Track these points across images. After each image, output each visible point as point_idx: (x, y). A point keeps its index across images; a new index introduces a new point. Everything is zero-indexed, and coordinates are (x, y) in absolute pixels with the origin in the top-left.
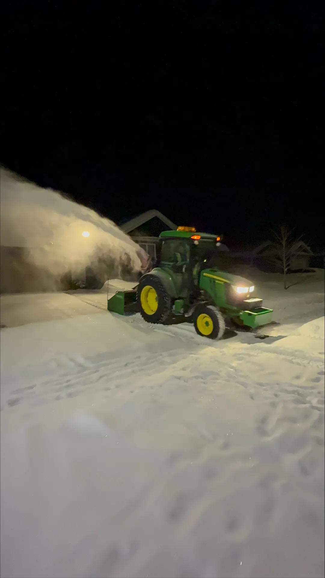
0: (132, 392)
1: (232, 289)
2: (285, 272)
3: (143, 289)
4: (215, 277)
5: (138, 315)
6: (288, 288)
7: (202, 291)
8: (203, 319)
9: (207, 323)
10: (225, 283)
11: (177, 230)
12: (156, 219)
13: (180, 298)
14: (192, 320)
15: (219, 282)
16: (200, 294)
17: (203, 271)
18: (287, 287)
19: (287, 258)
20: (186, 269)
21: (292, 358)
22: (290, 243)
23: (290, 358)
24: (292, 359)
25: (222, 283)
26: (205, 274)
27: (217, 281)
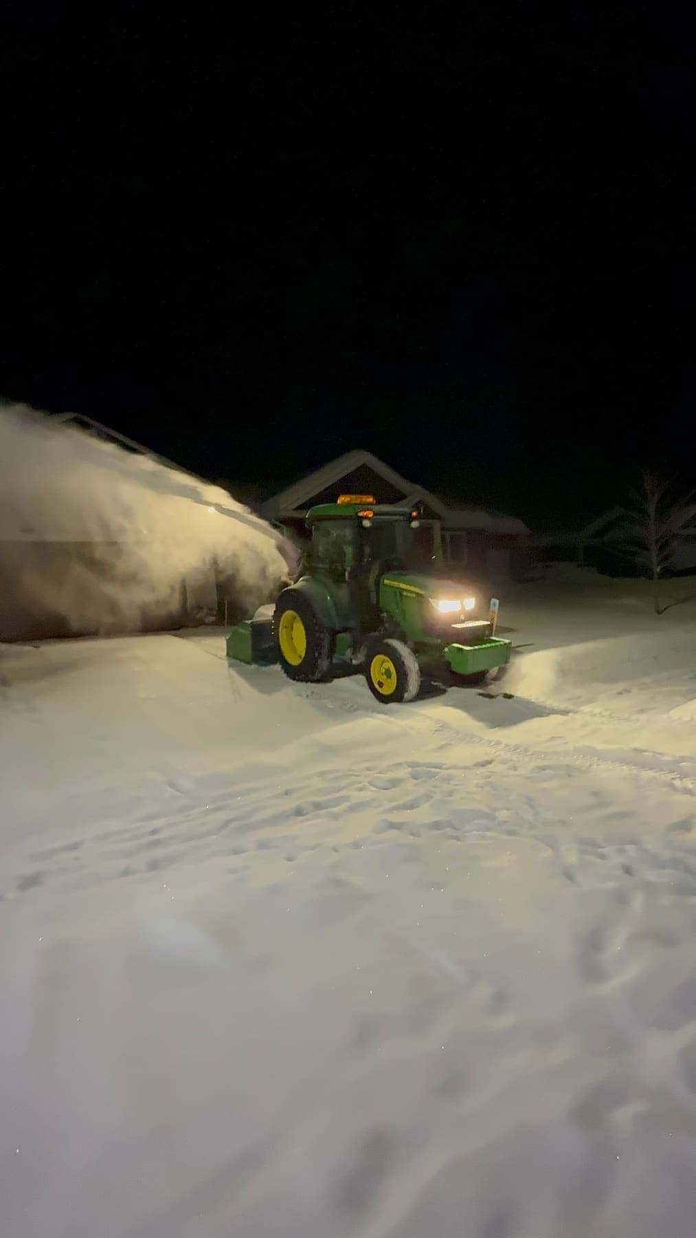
0: (290, 859)
1: (432, 606)
2: (656, 576)
3: (284, 615)
4: (402, 586)
5: (278, 667)
6: (665, 609)
7: (385, 615)
8: (381, 666)
9: (388, 673)
10: (418, 594)
11: (338, 502)
12: (364, 468)
13: (345, 630)
14: (364, 669)
15: (409, 594)
16: (381, 621)
17: (384, 576)
18: (662, 608)
19: (660, 544)
20: (350, 574)
21: (672, 775)
22: (664, 508)
23: (665, 777)
24: (673, 779)
25: (414, 595)
26: (385, 581)
27: (405, 593)
